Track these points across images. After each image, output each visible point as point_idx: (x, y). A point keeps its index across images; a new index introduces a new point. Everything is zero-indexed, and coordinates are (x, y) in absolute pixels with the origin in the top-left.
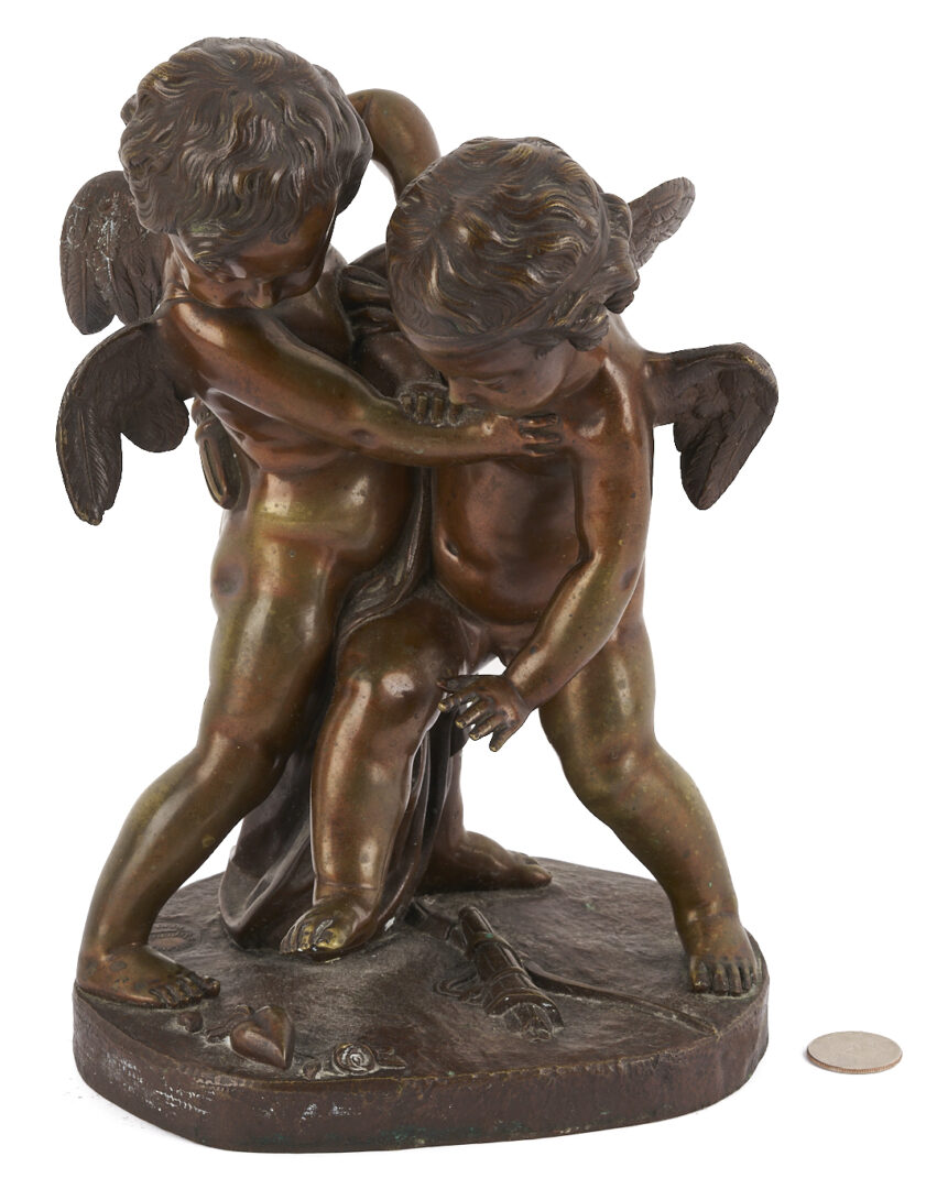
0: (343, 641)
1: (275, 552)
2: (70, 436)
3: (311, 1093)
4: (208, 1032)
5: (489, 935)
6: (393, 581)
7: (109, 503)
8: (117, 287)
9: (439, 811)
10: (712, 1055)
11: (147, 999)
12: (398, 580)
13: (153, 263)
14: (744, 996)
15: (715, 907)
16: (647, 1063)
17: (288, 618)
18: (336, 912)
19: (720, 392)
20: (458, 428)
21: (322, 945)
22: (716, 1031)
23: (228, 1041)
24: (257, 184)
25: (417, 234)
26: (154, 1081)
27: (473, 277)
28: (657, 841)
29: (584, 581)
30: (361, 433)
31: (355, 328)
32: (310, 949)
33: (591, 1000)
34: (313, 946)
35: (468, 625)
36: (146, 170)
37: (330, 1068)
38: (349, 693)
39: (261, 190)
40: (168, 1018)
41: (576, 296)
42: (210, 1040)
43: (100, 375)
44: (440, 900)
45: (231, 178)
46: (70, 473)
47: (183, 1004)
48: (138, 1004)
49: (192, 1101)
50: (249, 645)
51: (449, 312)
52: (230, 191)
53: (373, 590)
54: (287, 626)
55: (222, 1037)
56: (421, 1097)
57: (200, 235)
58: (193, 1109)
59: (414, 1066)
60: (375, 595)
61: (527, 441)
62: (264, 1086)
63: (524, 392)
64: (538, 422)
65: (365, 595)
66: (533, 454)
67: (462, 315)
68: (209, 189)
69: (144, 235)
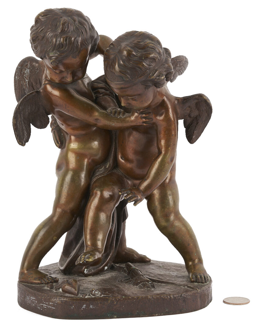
0: (92, 183)
1: (73, 157)
2: (16, 121)
3: (84, 302)
4: (55, 288)
5: (134, 268)
6: (106, 167)
7: (27, 141)
8: (30, 89)
9: (119, 237)
10: (197, 296)
11: (38, 282)
12: (107, 167)
13: (39, 80)
14: (205, 284)
15: (197, 261)
16: (179, 296)
17: (77, 175)
18: (91, 253)
19: (196, 109)
20: (124, 118)
21: (87, 260)
22: (198, 290)
23: (61, 290)
24: (68, 40)
25: (112, 54)
26: (40, 301)
27: (128, 64)
28: (180, 241)
29: (159, 160)
30: (97, 119)
31: (95, 95)
32: (84, 262)
33: (163, 284)
34: (84, 261)
35: (127, 180)
36: (37, 40)
37: (89, 295)
38: (94, 194)
39: (69, 42)
40: (44, 286)
41: (156, 71)
42: (55, 290)
43: (25, 105)
44: (120, 265)
45: (60, 39)
46: (16, 131)
47: (48, 283)
48: (36, 284)
49: (51, 305)
50: (66, 183)
51: (121, 74)
52: (60, 42)
53: (100, 170)
54: (77, 177)
55: (59, 289)
56: (115, 303)
57: (52, 55)
58: (51, 308)
59: (113, 295)
60: (101, 171)
61: (143, 121)
62: (71, 299)
63: (142, 101)
64: (146, 115)
65: (98, 171)
66: (145, 124)
67: (125, 75)
68: (55, 42)
69: (37, 72)
